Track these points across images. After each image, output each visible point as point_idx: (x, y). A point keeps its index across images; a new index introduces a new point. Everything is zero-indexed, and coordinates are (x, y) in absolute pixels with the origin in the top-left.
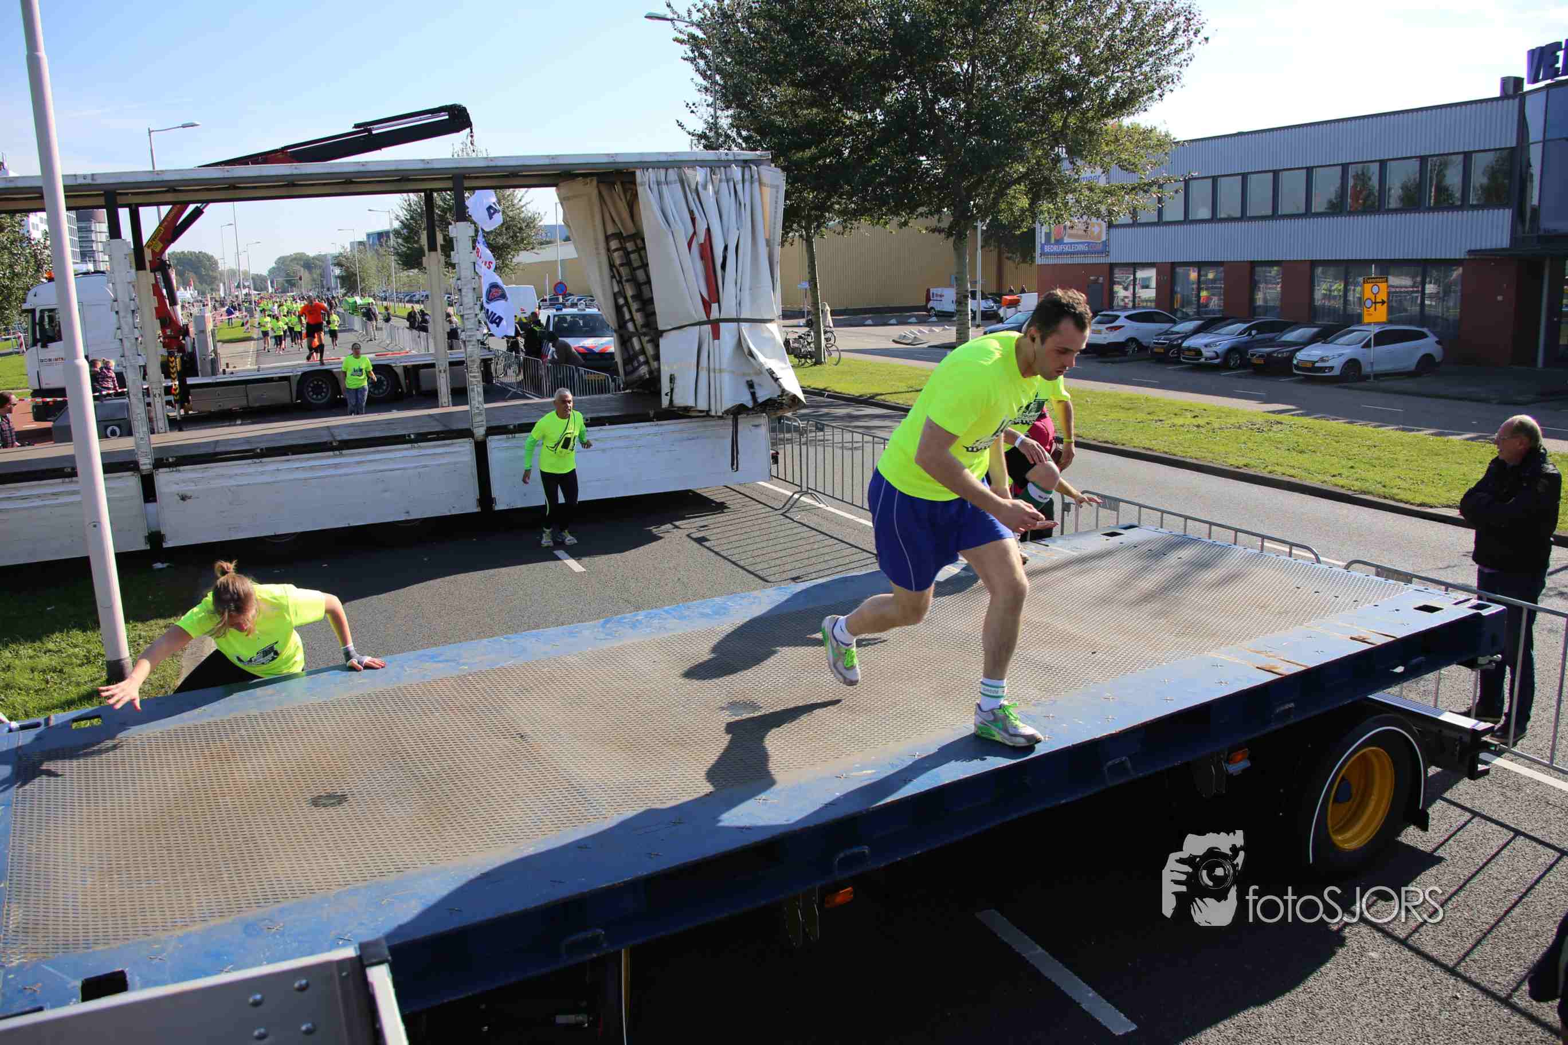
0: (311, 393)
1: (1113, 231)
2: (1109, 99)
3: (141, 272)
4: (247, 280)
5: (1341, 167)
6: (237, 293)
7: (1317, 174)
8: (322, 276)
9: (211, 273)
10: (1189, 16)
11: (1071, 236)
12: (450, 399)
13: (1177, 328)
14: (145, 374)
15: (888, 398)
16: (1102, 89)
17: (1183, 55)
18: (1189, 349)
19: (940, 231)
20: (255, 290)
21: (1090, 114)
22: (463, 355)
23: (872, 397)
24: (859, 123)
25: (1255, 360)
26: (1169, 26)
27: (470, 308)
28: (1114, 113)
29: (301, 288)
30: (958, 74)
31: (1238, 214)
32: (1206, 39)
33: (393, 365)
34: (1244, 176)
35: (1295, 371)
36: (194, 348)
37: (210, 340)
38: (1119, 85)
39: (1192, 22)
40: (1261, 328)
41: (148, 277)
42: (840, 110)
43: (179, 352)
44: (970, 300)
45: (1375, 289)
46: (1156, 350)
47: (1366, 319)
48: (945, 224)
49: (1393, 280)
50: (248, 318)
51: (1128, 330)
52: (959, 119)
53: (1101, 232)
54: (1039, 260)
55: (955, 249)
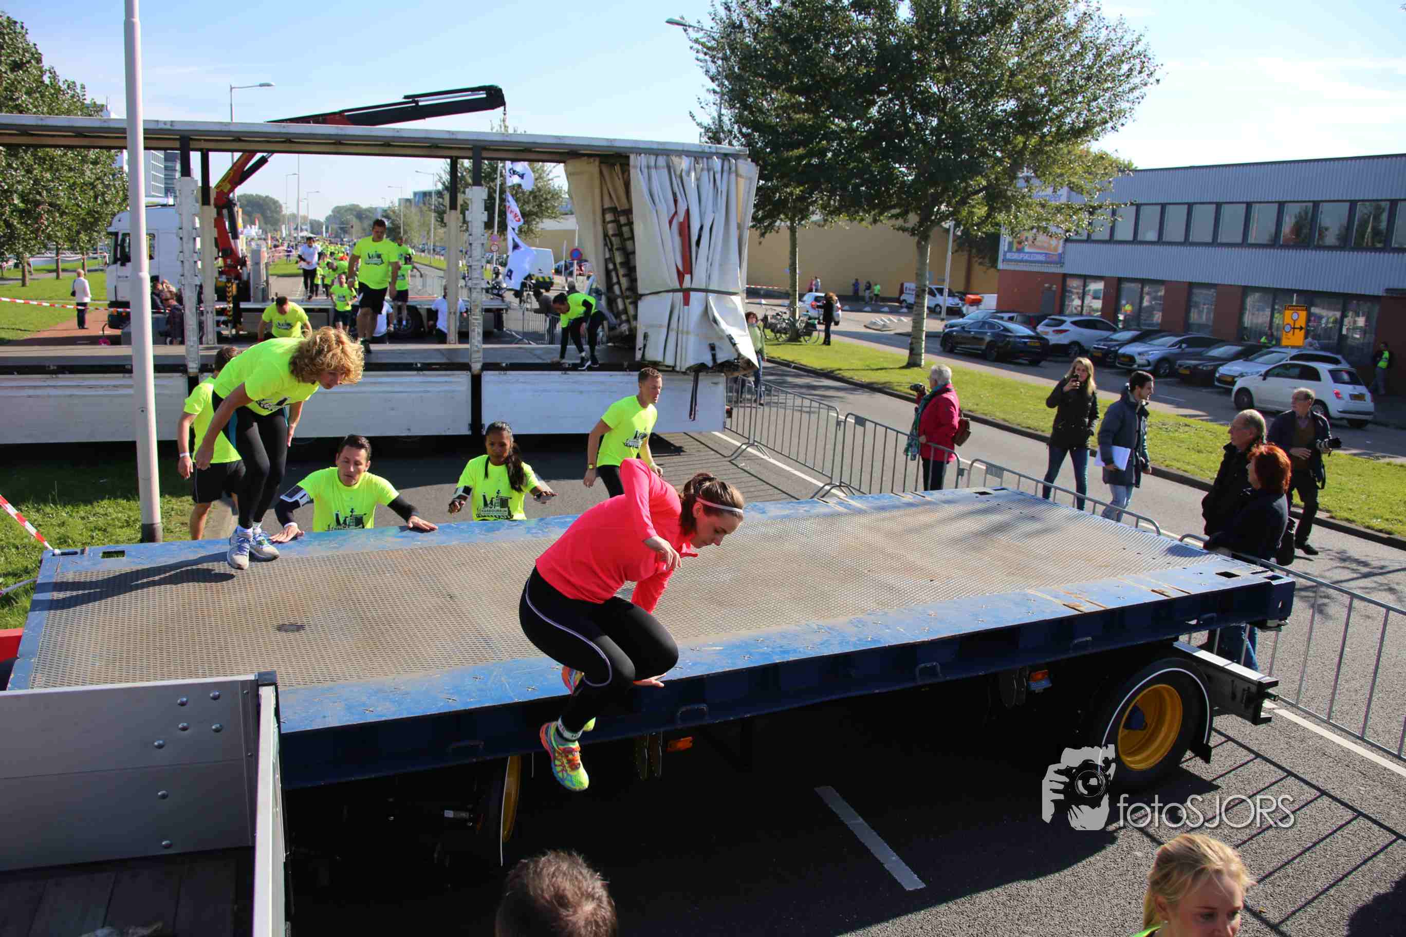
1: (1069, 245)
2: (1067, 127)
3: (206, 207)
4: (305, 224)
5: (1276, 206)
7: (1256, 207)
10: (1144, 59)
11: (1030, 246)
13: (1117, 336)
14: (200, 294)
15: (847, 374)
16: (1061, 116)
17: (1136, 93)
18: (1124, 355)
19: (904, 229)
21: (1049, 139)
23: (832, 372)
24: (843, 130)
25: (1183, 371)
26: (1125, 67)
28: (1069, 139)
30: (935, 93)
31: (1181, 239)
32: (1158, 81)
34: (1190, 206)
35: (1216, 383)
37: (264, 272)
38: (1074, 115)
39: (1146, 64)
40: (1191, 342)
41: (212, 211)
42: (829, 117)
43: (236, 279)
44: (927, 296)
45: (1295, 316)
46: (1095, 354)
47: (1284, 342)
48: (910, 225)
49: (1314, 310)
51: (1071, 333)
52: (931, 134)
53: (1057, 246)
54: (1000, 266)
55: (918, 247)
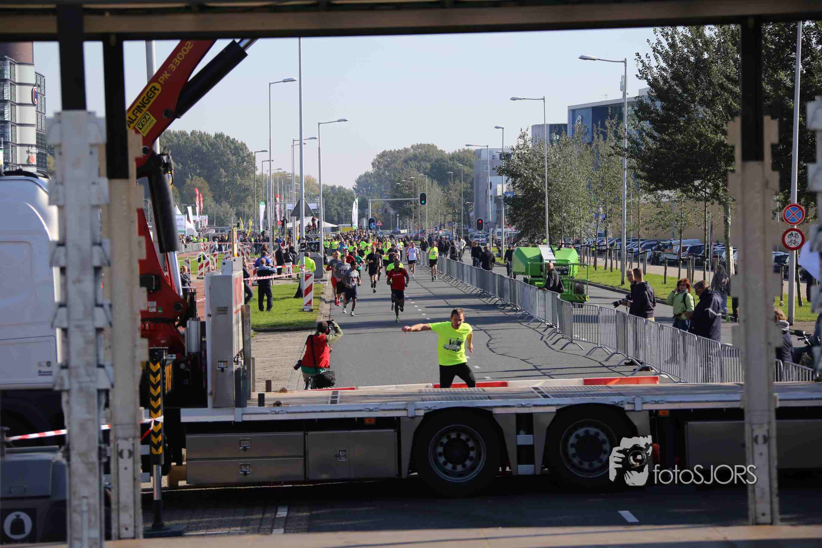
0: (442, 459)
4: (312, 198)
12: (776, 506)
33: (627, 407)
36: (202, 345)
37: (236, 328)
43: (170, 352)
50: (311, 280)
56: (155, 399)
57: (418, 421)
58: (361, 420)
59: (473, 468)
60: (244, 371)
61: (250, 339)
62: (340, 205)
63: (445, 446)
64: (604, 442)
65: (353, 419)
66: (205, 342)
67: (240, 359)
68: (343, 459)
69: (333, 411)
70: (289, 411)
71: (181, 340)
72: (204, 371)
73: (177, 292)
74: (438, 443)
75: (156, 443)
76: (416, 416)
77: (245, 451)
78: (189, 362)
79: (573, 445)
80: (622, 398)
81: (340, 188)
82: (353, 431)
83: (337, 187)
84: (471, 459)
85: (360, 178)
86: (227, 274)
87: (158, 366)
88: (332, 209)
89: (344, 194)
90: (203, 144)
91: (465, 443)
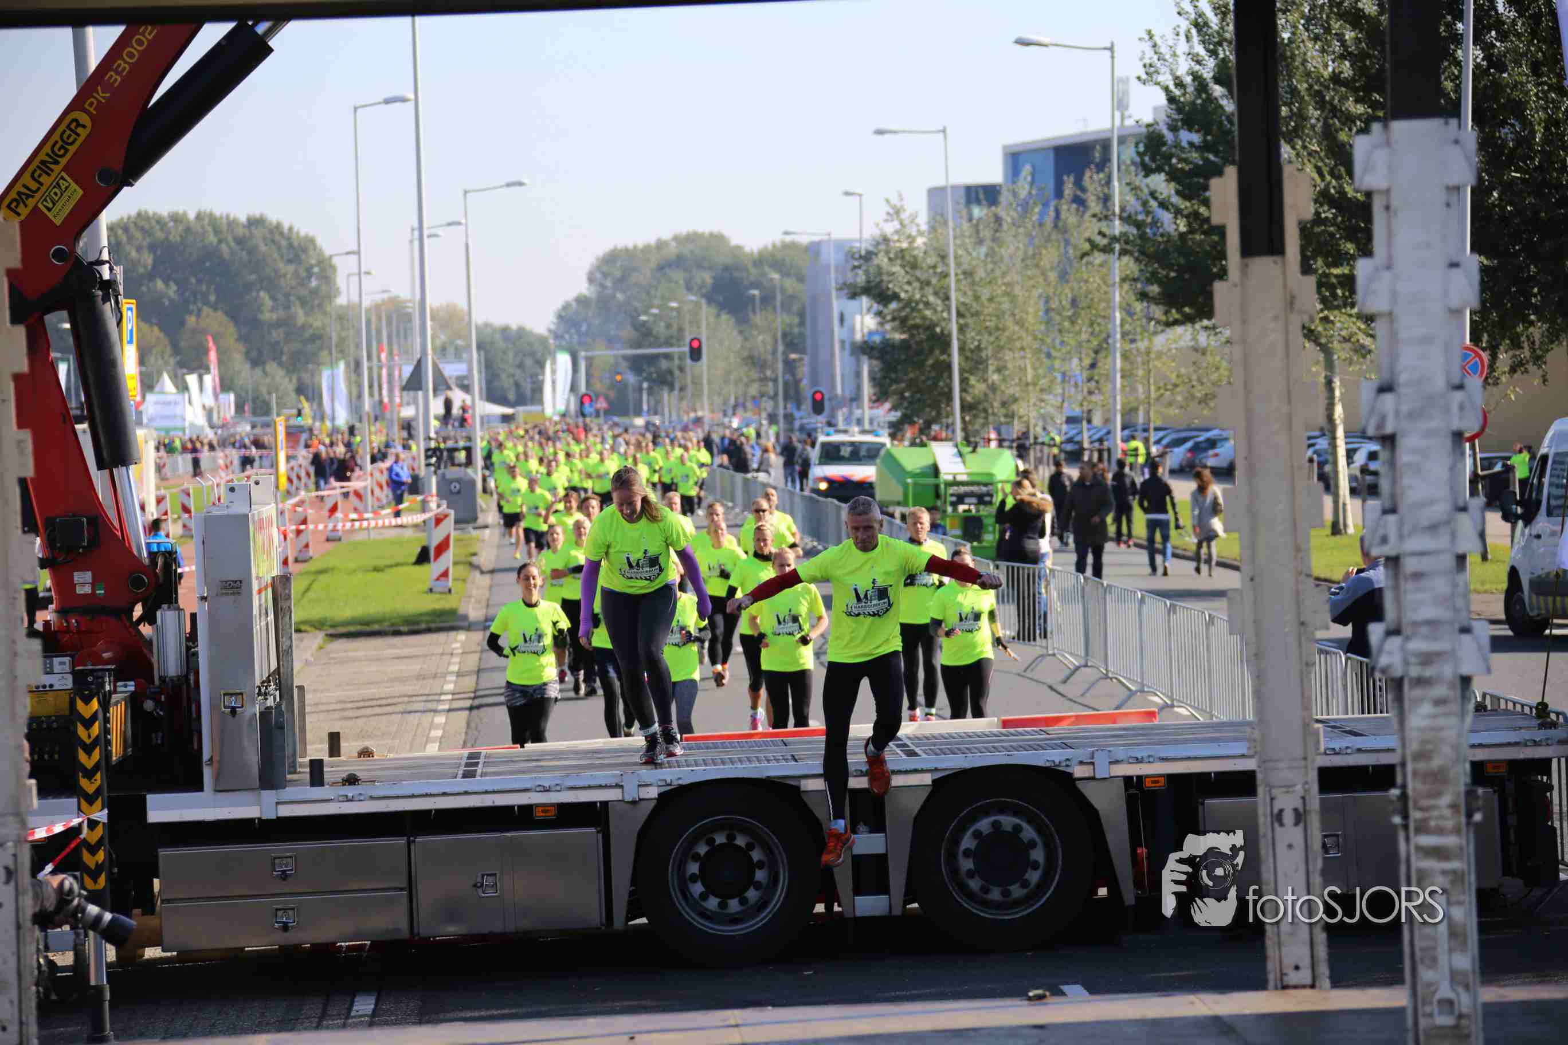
0: (698, 888)
4: (458, 354)
6: (408, 412)
8: (792, 342)
9: (300, 316)
12: (1322, 952)
20: (493, 396)
22: (1391, 741)
27: (1433, 528)
29: (697, 395)
33: (1079, 772)
36: (190, 658)
37: (262, 625)
43: (121, 674)
50: (448, 525)
56: (90, 774)
57: (646, 809)
58: (527, 810)
59: (762, 905)
60: (280, 713)
61: (291, 646)
62: (521, 366)
63: (704, 862)
64: (1032, 845)
65: (510, 808)
66: (196, 654)
67: (273, 687)
68: (490, 893)
69: (466, 793)
70: (375, 794)
71: (145, 651)
72: (194, 715)
73: (135, 553)
74: (688, 854)
75: (93, 866)
76: (641, 800)
77: (284, 879)
78: (163, 698)
79: (967, 853)
80: (1068, 753)
81: (521, 329)
82: (509, 834)
83: (514, 327)
84: (758, 886)
85: (566, 307)
86: (239, 509)
87: (95, 704)
88: (504, 376)
89: (530, 344)
90: (220, 241)
91: (744, 853)
